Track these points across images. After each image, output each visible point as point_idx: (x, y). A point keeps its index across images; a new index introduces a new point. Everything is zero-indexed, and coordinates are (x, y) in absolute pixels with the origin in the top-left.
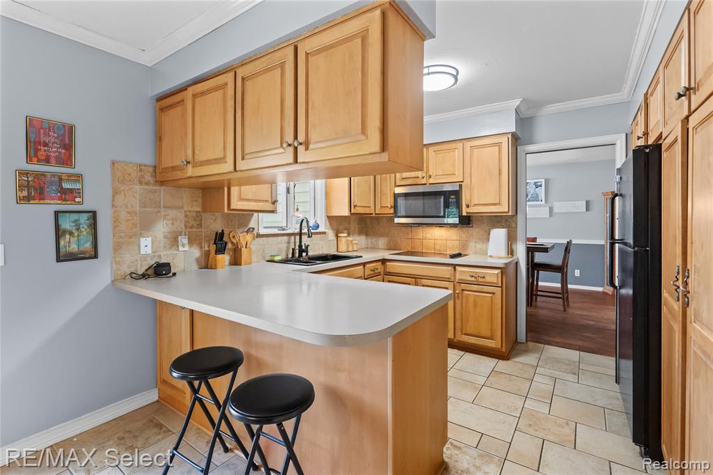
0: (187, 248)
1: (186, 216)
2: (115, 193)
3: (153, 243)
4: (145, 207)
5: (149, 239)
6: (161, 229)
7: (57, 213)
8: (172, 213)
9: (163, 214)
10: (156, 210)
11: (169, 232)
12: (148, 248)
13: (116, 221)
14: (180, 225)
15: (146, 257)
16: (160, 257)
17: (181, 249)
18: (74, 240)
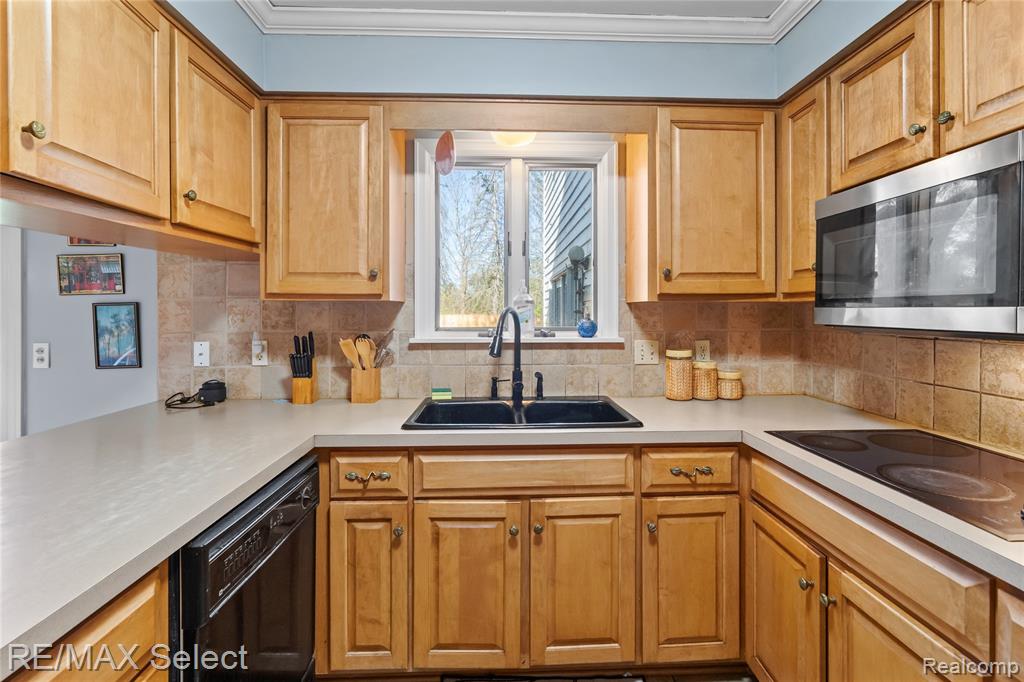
0: (265, 361)
1: (265, 308)
2: (162, 275)
3: (212, 350)
4: (201, 294)
5: (206, 345)
6: (226, 328)
7: (95, 307)
8: (241, 304)
9: (228, 305)
10: (218, 299)
11: (237, 334)
12: (202, 358)
13: (163, 317)
14: (254, 322)
15: (201, 370)
16: (222, 372)
17: (255, 362)
18: (114, 340)
